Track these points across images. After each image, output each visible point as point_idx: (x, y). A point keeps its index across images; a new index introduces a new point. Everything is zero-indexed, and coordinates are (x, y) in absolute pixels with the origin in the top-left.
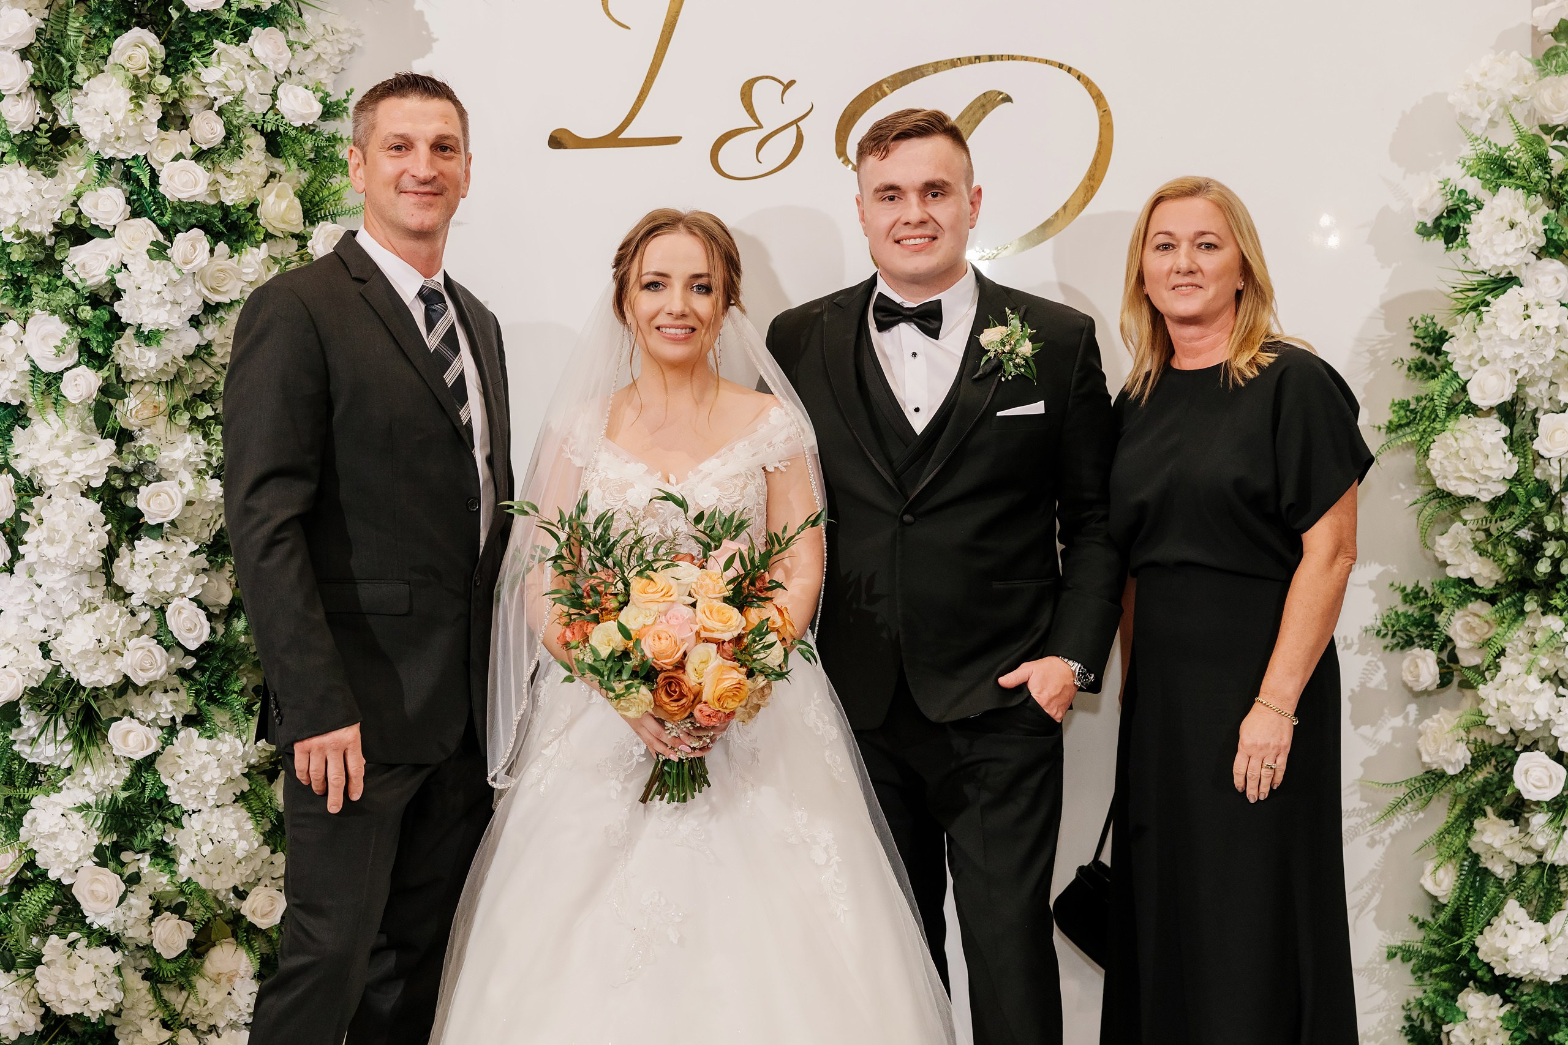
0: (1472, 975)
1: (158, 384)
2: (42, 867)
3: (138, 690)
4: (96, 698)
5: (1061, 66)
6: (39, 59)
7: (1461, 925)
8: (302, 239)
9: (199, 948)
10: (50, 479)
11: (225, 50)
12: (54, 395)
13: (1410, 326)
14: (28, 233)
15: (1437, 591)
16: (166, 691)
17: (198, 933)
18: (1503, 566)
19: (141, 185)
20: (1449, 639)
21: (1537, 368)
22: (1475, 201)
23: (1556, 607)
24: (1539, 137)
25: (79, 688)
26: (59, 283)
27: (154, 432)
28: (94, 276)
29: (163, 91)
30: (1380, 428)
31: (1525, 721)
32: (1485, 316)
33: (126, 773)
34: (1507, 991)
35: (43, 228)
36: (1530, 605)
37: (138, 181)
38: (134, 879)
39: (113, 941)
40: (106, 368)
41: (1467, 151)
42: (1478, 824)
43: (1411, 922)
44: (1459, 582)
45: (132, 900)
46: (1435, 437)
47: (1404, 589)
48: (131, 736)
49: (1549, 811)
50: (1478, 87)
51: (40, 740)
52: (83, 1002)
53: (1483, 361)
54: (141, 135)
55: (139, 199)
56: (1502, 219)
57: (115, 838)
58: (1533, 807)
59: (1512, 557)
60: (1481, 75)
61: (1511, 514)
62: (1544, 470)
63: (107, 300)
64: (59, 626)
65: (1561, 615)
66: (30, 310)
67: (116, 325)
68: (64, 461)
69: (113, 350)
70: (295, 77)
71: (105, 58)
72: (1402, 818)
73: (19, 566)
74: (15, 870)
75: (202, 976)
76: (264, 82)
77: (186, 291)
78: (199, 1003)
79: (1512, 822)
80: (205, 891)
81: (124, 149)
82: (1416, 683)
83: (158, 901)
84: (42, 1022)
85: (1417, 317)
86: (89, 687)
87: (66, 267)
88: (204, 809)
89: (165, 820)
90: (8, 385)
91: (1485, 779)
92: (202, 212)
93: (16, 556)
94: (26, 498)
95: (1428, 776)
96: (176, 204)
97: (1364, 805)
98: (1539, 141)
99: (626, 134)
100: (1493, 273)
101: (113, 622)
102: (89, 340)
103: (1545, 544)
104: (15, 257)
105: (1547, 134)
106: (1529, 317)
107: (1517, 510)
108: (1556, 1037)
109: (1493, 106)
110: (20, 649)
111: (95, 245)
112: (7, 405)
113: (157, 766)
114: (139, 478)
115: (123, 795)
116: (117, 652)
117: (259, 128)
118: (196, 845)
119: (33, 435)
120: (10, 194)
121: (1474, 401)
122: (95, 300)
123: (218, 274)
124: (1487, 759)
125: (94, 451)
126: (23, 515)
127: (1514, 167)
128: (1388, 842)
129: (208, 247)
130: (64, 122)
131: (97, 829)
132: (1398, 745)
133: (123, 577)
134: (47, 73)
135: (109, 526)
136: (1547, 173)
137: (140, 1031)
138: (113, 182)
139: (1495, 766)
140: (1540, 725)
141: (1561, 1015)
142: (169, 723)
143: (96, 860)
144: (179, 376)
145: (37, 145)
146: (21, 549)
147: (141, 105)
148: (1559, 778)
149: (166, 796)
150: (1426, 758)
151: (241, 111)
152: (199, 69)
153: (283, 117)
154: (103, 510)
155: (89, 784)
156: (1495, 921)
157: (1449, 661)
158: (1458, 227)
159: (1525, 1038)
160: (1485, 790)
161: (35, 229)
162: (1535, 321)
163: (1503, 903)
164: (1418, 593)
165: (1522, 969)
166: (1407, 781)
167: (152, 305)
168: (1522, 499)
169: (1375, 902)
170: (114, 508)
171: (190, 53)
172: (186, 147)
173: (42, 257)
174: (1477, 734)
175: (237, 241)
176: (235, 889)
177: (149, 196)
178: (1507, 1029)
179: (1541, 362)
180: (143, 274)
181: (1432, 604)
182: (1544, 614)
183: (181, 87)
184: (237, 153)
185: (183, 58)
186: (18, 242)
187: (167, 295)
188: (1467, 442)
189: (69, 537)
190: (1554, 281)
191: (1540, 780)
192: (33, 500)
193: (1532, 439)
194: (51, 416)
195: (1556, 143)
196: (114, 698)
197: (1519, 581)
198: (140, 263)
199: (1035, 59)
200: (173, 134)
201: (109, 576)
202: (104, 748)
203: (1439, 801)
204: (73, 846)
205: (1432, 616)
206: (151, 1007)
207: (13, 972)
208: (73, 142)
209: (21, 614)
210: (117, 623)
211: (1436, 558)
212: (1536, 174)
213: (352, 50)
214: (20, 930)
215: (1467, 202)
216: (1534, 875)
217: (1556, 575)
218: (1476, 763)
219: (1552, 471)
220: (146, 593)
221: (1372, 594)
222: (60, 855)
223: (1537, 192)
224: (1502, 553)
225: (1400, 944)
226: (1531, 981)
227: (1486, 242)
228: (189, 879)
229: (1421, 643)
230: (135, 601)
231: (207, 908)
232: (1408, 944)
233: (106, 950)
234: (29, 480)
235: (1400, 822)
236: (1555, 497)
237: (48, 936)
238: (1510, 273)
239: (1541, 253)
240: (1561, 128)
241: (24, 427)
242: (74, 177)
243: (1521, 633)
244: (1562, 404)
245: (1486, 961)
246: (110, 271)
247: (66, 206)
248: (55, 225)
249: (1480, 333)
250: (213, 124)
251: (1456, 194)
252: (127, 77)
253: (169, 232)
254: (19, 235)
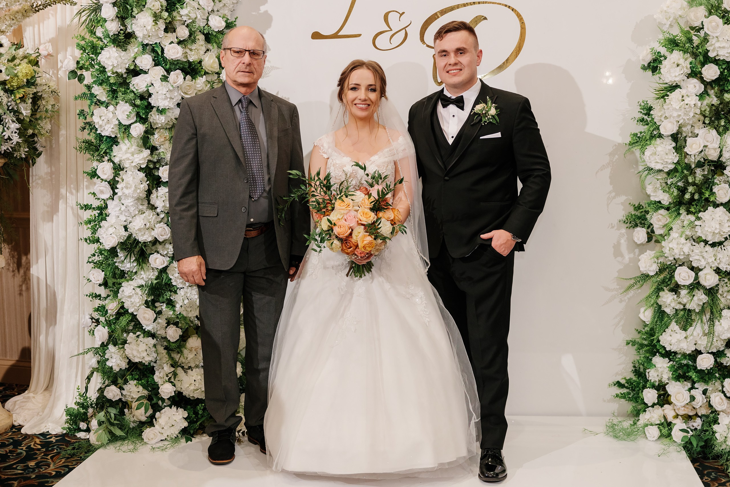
0: (658, 351)
1: (166, 129)
2: (127, 308)
3: (160, 243)
4: (145, 246)
5: (506, 6)
6: (120, 6)
7: (654, 332)
8: (218, 74)
9: (184, 338)
10: (126, 164)
11: (189, 2)
12: (127, 133)
13: (638, 104)
14: (117, 72)
15: (647, 205)
16: (171, 244)
17: (183, 333)
18: (673, 196)
19: (158, 54)
20: (652, 224)
21: (687, 120)
22: (664, 56)
23: (692, 211)
24: (689, 31)
25: (138, 242)
26: (128, 91)
27: (165, 147)
28: (141, 88)
29: (165, 18)
30: (626, 144)
31: (680, 255)
32: (667, 100)
33: (157, 274)
34: (671, 357)
35: (122, 70)
36: (682, 211)
37: (157, 52)
38: (160, 313)
39: (153, 335)
40: (147, 123)
41: (661, 37)
42: (661, 294)
43: (635, 331)
44: (656, 202)
45: (159, 320)
46: (647, 147)
47: (635, 205)
48: (158, 260)
49: (688, 289)
50: (666, 12)
51: (125, 261)
52: (142, 357)
53: (666, 118)
54: (158, 35)
55: (158, 59)
56: (674, 63)
57: (153, 298)
58: (682, 287)
59: (676, 192)
60: (667, 7)
61: (676, 176)
62: (689, 160)
63: (147, 97)
64: (131, 219)
65: (694, 215)
66: (117, 101)
67: (150, 107)
68: (131, 158)
69: (149, 116)
70: (216, 13)
71: (144, 6)
72: (632, 292)
73: (115, 197)
74: (116, 309)
75: (186, 348)
76: (204, 14)
77: (175, 94)
78: (184, 358)
79: (674, 293)
80: (186, 317)
81: (151, 40)
82: (638, 241)
83: (169, 321)
84: (128, 364)
85: (641, 102)
86: (142, 242)
87: (131, 85)
88: (185, 287)
89: (171, 291)
90: (110, 130)
91: (664, 277)
92: (181, 64)
93: (115, 194)
94: (118, 172)
95: (642, 276)
96: (171, 61)
97: (618, 287)
98: (689, 32)
99: (340, 34)
100: (670, 84)
101: (150, 218)
102: (139, 112)
103: (688, 188)
104: (112, 81)
105: (692, 30)
106: (684, 100)
107: (678, 174)
108: (689, 374)
109: (671, 19)
110: (117, 228)
111: (142, 77)
112: (110, 137)
113: (167, 271)
114: (159, 164)
115: (156, 282)
116: (152, 229)
117: (202, 32)
118: (182, 300)
119: (121, 149)
120: (110, 58)
121: (662, 133)
122: (142, 97)
123: (187, 87)
124: (665, 269)
125: (142, 154)
126: (116, 178)
127: (679, 43)
128: (627, 301)
129: (183, 77)
130: (129, 30)
131: (146, 294)
132: (631, 264)
133: (154, 201)
134: (123, 12)
135: (148, 182)
136: (691, 45)
137: (163, 368)
138: (147, 53)
139: (668, 272)
140: (685, 256)
141: (691, 366)
142: (172, 255)
143: (146, 306)
144: (173, 126)
145: (120, 39)
146: (116, 191)
147: (157, 24)
148: (692, 276)
149: (171, 282)
150: (641, 269)
151: (195, 26)
152: (179, 10)
153: (211, 28)
154: (146, 176)
155: (143, 278)
156: (666, 330)
157: (651, 233)
158: (657, 66)
159: (677, 374)
160: (663, 281)
161: (119, 71)
162: (686, 102)
163: (670, 323)
164: (640, 207)
165: (677, 348)
166: (634, 278)
167: (163, 99)
168: (680, 170)
169: (622, 323)
170: (150, 175)
171: (176, 4)
172: (174, 39)
173: (122, 81)
174: (661, 260)
175: (194, 75)
176: (197, 317)
177: (161, 58)
178: (671, 371)
179: (688, 118)
180: (159, 87)
181: (645, 211)
182: (687, 214)
183: (172, 17)
184: (194, 41)
185: (173, 5)
186: (113, 76)
187: (168, 95)
188: (659, 149)
189: (133, 186)
190: (694, 87)
191: (685, 277)
192: (120, 172)
193: (684, 147)
194: (126, 141)
195: (696, 33)
196: (152, 246)
197: (678, 201)
198: (158, 84)
199: (496, 3)
200: (170, 34)
201: (149, 201)
202: (148, 265)
203: (646, 285)
204: (137, 300)
205: (645, 215)
206: (167, 360)
207: (117, 346)
208: (133, 38)
209: (117, 215)
210: (152, 218)
211: (647, 193)
212: (687, 45)
213: (237, 3)
214: (119, 331)
215: (661, 57)
216: (682, 313)
217: (692, 199)
218: (661, 271)
219: (692, 160)
220: (162, 207)
221: (622, 207)
222: (133, 304)
223: (688, 52)
224: (672, 191)
225: (631, 339)
226: (680, 353)
227: (668, 72)
228: (180, 313)
229: (641, 226)
230: (158, 210)
231: (186, 323)
232: (634, 339)
233: (150, 338)
234: (119, 165)
235: (632, 293)
236: (692, 170)
237: (129, 333)
238: (677, 84)
239: (689, 76)
240: (698, 28)
241: (117, 145)
242: (133, 51)
243: (679, 222)
244: (696, 134)
245: (663, 345)
246: (147, 86)
247: (130, 62)
248: (127, 69)
249: (665, 107)
250: (185, 30)
251: (657, 53)
252: (152, 13)
253: (168, 71)
254: (113, 73)
